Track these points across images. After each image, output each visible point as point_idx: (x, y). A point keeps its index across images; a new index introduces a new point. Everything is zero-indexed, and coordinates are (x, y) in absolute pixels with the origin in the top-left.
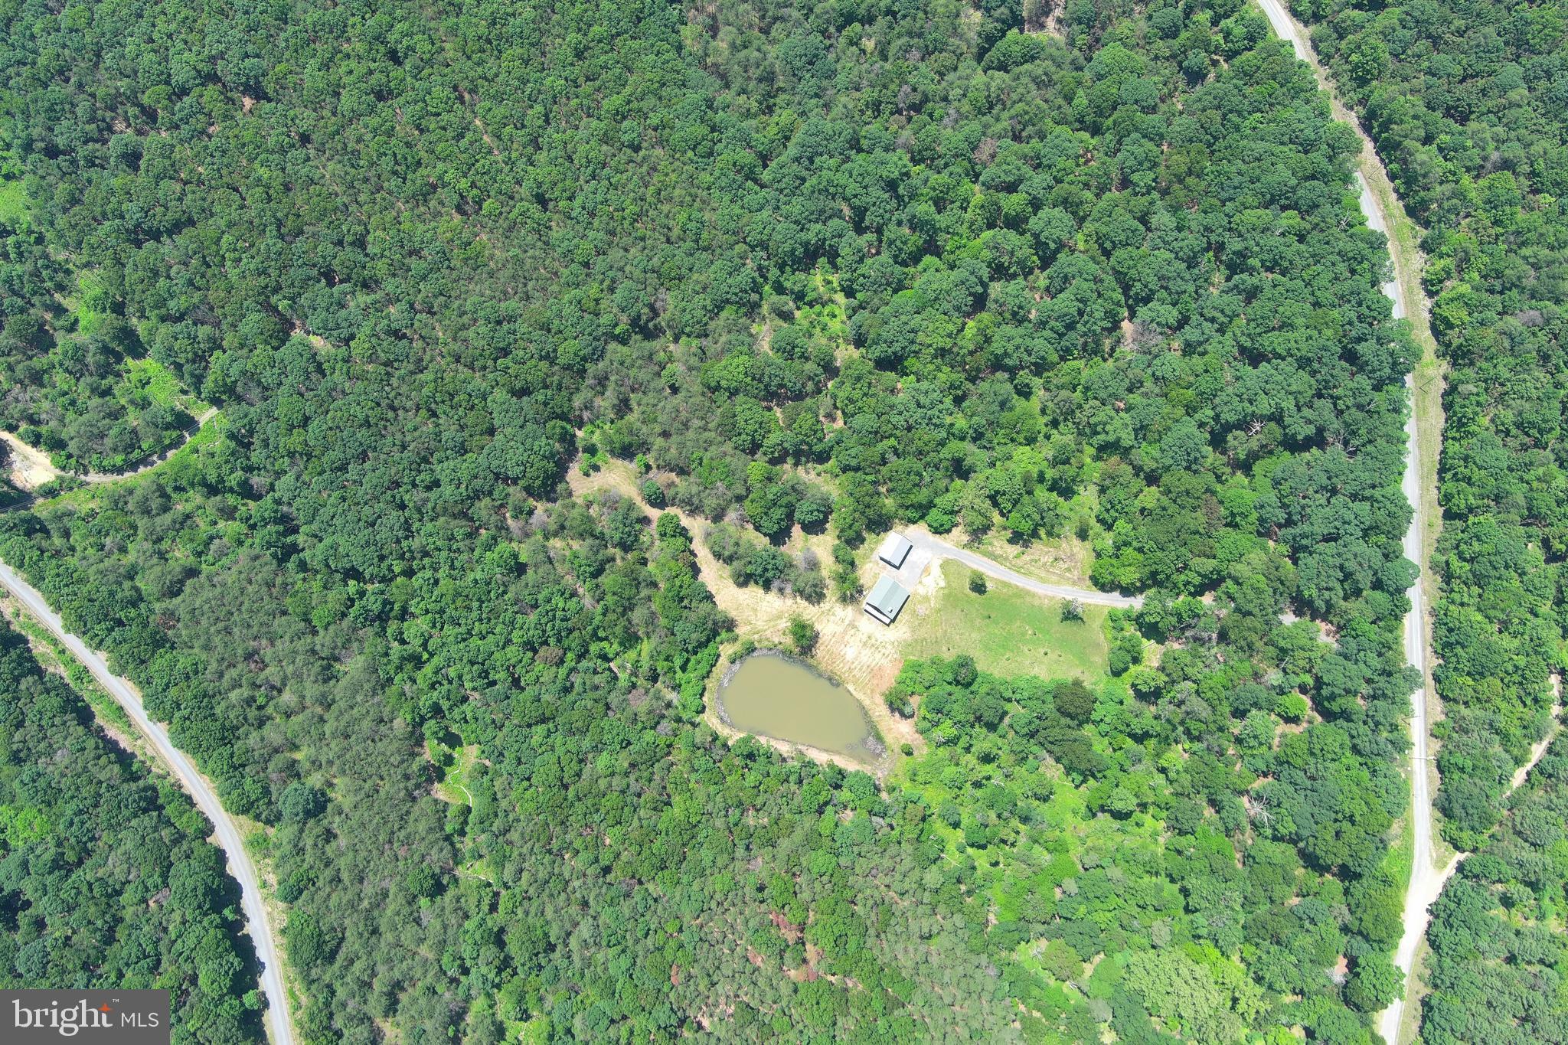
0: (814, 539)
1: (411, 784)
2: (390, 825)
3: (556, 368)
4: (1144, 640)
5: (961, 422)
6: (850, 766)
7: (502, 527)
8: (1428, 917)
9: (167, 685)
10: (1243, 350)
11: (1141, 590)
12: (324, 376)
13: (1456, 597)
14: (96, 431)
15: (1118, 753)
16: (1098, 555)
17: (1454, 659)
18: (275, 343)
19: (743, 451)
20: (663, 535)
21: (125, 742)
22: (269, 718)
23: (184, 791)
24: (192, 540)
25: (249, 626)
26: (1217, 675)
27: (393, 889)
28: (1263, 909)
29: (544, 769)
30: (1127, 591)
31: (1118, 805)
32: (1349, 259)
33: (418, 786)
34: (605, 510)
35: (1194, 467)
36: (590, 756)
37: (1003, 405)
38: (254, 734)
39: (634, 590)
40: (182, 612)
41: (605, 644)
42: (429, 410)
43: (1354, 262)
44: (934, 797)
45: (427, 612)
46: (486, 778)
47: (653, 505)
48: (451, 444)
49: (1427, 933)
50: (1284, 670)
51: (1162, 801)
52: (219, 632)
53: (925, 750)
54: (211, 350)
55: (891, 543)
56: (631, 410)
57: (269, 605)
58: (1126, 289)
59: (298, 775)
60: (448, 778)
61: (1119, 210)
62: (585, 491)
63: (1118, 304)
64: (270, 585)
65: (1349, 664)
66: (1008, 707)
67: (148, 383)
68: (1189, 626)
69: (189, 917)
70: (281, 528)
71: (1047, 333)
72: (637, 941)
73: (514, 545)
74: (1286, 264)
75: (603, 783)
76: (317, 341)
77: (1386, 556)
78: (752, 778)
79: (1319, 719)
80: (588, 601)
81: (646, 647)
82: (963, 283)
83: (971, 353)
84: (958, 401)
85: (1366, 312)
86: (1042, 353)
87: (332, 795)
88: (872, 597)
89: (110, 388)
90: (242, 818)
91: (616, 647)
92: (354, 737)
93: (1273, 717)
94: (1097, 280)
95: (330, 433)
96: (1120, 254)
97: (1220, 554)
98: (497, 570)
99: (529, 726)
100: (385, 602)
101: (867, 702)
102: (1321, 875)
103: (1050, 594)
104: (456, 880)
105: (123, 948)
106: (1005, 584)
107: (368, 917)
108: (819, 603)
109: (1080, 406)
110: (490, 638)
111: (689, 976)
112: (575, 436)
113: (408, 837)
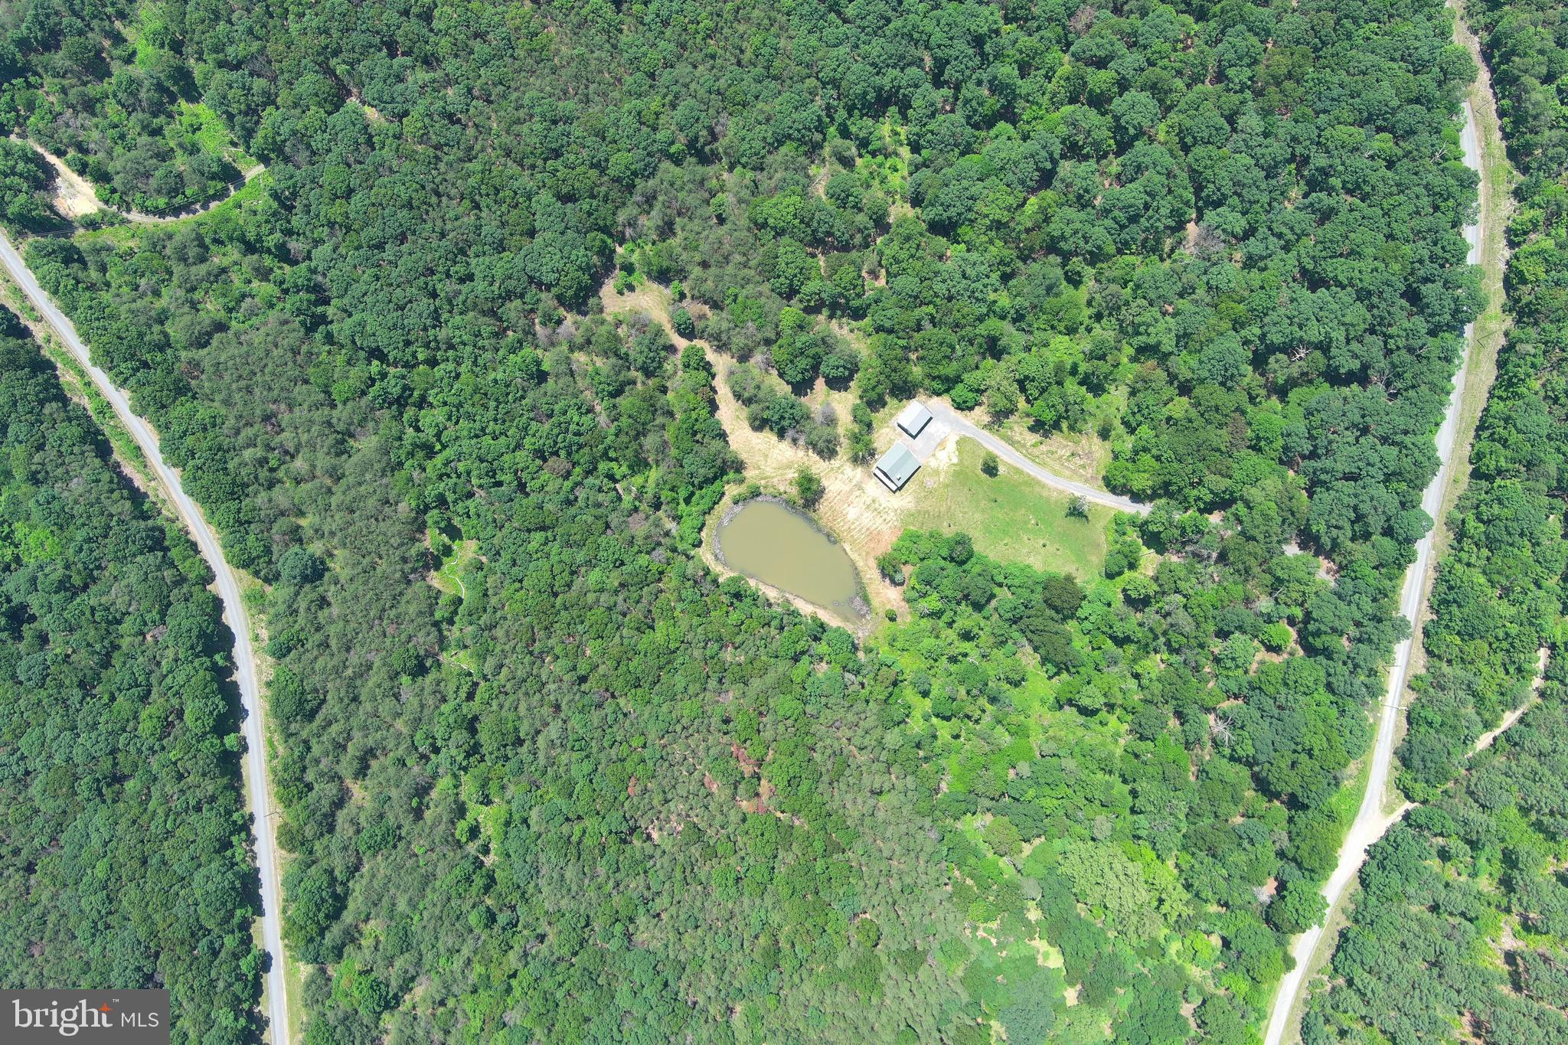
0: (836, 395)
1: (407, 567)
2: (382, 602)
3: (606, 178)
4: (1144, 548)
5: (1004, 300)
6: (832, 621)
7: (529, 332)
8: (1364, 857)
9: (185, 433)
10: (1304, 272)
11: (1151, 498)
12: (373, 149)
13: (1464, 556)
14: (142, 170)
15: (1096, 652)
16: (1116, 457)
17: (1447, 617)
18: (329, 108)
19: (780, 294)
20: (687, 366)
21: (139, 482)
22: (280, 481)
23: (191, 537)
24: (224, 295)
25: (270, 389)
26: (1208, 594)
27: (377, 664)
28: (1207, 821)
29: (537, 574)
30: (1137, 497)
31: (1085, 702)
32: (1435, 194)
33: (414, 570)
34: (633, 332)
35: (1229, 384)
36: (583, 569)
37: (1049, 289)
38: (263, 494)
39: (650, 416)
40: (206, 364)
41: (614, 464)
42: (473, 201)
43: (1439, 198)
44: (909, 664)
45: (445, 404)
46: (480, 574)
47: (682, 334)
48: (489, 239)
49: (1360, 871)
50: (1276, 599)
51: (1129, 704)
52: (240, 390)
53: (909, 619)
54: (265, 105)
55: (911, 412)
56: (674, 234)
57: (292, 371)
58: (1198, 189)
59: (300, 541)
60: (445, 568)
61: (1209, 104)
62: (617, 310)
63: (1187, 203)
64: (295, 352)
65: (1342, 605)
66: (997, 590)
67: (199, 129)
68: (1190, 541)
69: (181, 656)
70: (313, 297)
71: (1108, 222)
72: (602, 749)
73: (539, 352)
74: (1368, 189)
75: (591, 598)
76: (371, 113)
77: (1403, 504)
78: (735, 617)
79: (1301, 652)
80: (603, 419)
81: (654, 474)
82: (1033, 156)
83: (1028, 231)
84: (1006, 278)
85: (1440, 252)
86: (1099, 242)
87: (331, 565)
88: (883, 462)
89: (161, 128)
90: (243, 572)
91: (624, 469)
92: (358, 513)
93: (1256, 643)
94: (1169, 175)
95: (373, 209)
96: (1199, 151)
97: (1237, 475)
98: (518, 374)
99: (529, 531)
100: (405, 388)
101: (860, 564)
102: (1270, 801)
103: (1060, 487)
104: (439, 665)
105: (118, 674)
106: (1018, 471)
107: (351, 684)
108: (830, 459)
109: (1127, 303)
110: (502, 440)
111: (645, 790)
112: (614, 251)
113: (398, 616)
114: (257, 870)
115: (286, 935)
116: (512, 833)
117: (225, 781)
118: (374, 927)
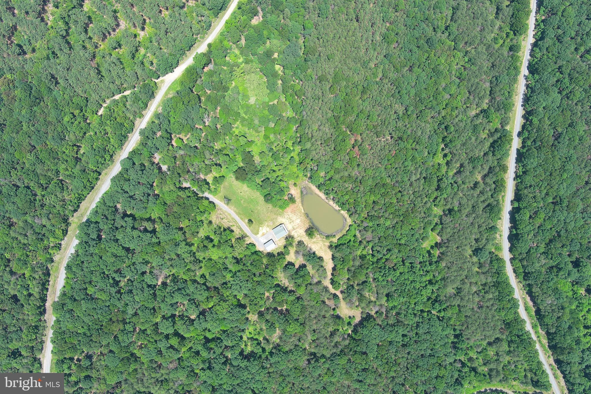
0: (293, 261)
1: (447, 244)
2: (458, 235)
4: (210, 182)
5: (228, 276)
6: (314, 188)
7: (388, 311)
9: (510, 309)
11: (203, 197)
13: (114, 149)
15: (236, 154)
16: (210, 213)
19: (302, 299)
20: (339, 284)
21: (528, 299)
22: (482, 285)
23: (515, 275)
24: (486, 355)
25: (478, 316)
26: (196, 162)
27: (464, 216)
28: (220, 93)
29: (406, 229)
30: (207, 199)
31: (244, 140)
32: (81, 266)
33: (445, 243)
34: (353, 301)
35: (168, 225)
36: (391, 226)
37: (213, 274)
38: (488, 281)
39: (356, 270)
40: (498, 332)
41: (371, 259)
44: (294, 168)
45: (422, 295)
46: (424, 235)
47: (338, 296)
48: (394, 346)
49: (178, 66)
51: (230, 135)
52: (488, 319)
53: (290, 182)
55: (270, 248)
56: (331, 332)
57: (470, 320)
58: (155, 293)
59: (479, 263)
60: (434, 242)
61: (142, 320)
62: (357, 311)
64: (467, 327)
66: (261, 183)
68: (196, 179)
69: (526, 235)
70: (457, 345)
71: (188, 291)
72: (400, 167)
73: (386, 304)
75: (391, 217)
77: (127, 170)
79: (173, 135)
80: (371, 275)
81: (359, 253)
82: (206, 321)
83: (215, 296)
84: (226, 283)
86: (192, 285)
87: (471, 253)
88: (285, 234)
90: (501, 257)
91: (368, 257)
92: (459, 266)
93: (186, 142)
95: (430, 369)
96: (151, 306)
97: (176, 195)
98: (396, 298)
99: (405, 244)
100: (434, 304)
101: (300, 204)
103: (230, 210)
104: (444, 211)
105: (548, 236)
106: (241, 219)
107: (474, 212)
108: (301, 240)
109: (190, 262)
110: (406, 278)
111: (390, 151)
112: (352, 331)
113: (454, 229)
114: (516, 163)
115: (512, 139)
116: (434, 150)
117: (520, 192)
118: (483, 135)
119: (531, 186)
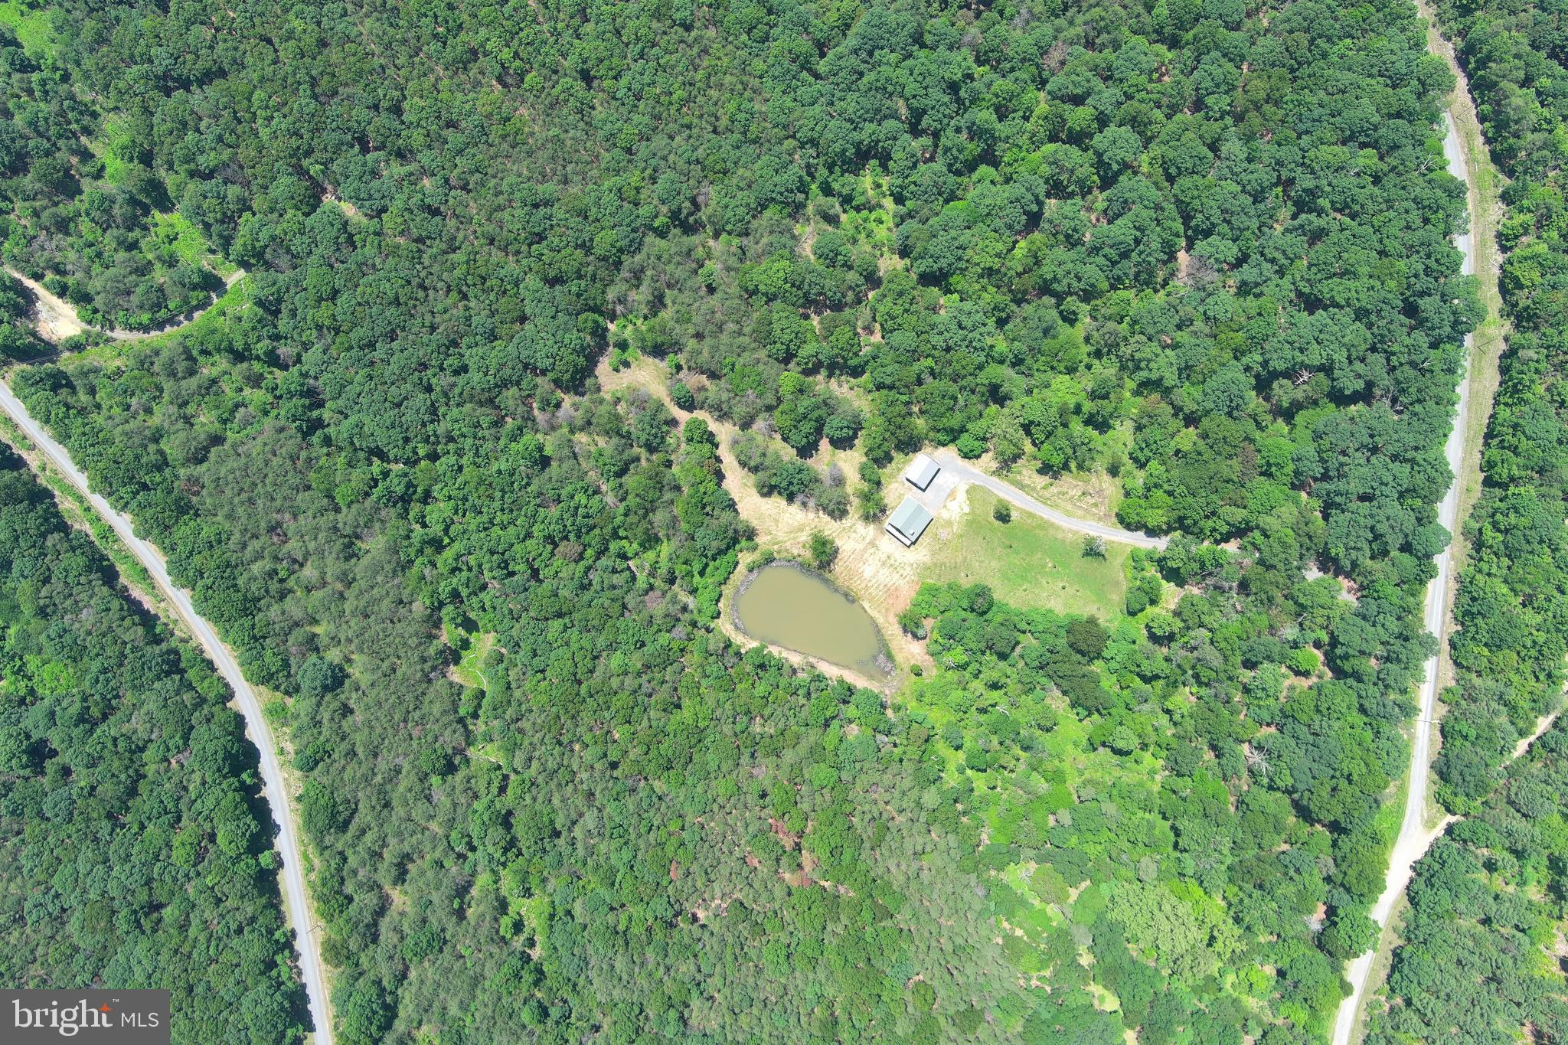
0: (841, 455)
1: (427, 666)
2: (405, 705)
3: (591, 258)
4: (1164, 582)
5: (1001, 346)
6: (860, 682)
7: (529, 418)
8: (1410, 873)
9: (191, 552)
10: (1300, 294)
11: (1166, 533)
12: (355, 248)
13: (1484, 566)
14: (121, 286)
15: (1125, 692)
16: (1127, 494)
17: (1473, 629)
18: (305, 209)
19: (777, 359)
20: (690, 440)
21: (148, 603)
22: (291, 591)
23: (207, 656)
24: (217, 407)
25: (272, 499)
26: (1234, 625)
27: (406, 767)
28: (1251, 853)
29: (559, 662)
30: (1152, 532)
31: (1120, 744)
32: (1424, 208)
33: (434, 668)
34: (633, 409)
35: (1235, 413)
36: (604, 654)
37: (1046, 332)
38: (276, 607)
39: (658, 493)
40: (206, 480)
41: (624, 542)
42: (460, 292)
43: (1428, 211)
44: (938, 718)
45: (450, 498)
46: (501, 667)
47: (682, 407)
48: (480, 330)
49: (1408, 888)
50: (1301, 624)
51: (1163, 741)
52: (243, 503)
53: (935, 672)
54: (241, 211)
55: (919, 464)
56: (665, 306)
57: (293, 480)
58: (1186, 218)
59: (317, 649)
60: (464, 662)
61: (1190, 135)
62: (614, 387)
63: (1177, 235)
64: (294, 459)
65: (1367, 626)
67: (176, 239)
68: (1210, 574)
69: (209, 780)
70: (307, 402)
71: (1100, 260)
72: (640, 836)
73: (539, 436)
74: (1357, 208)
75: (615, 682)
76: (348, 209)
77: (1419, 520)
78: (761, 689)
79: (1330, 674)
80: (610, 499)
81: (665, 549)
82: (1017, 200)
83: (1019, 275)
84: (1001, 323)
85: (1434, 265)
86: (1093, 281)
87: (350, 670)
88: (894, 518)
89: (137, 241)
90: (262, 688)
91: (635, 546)
92: (373, 617)
93: (1284, 669)
94: (1158, 207)
95: (359, 309)
96: (1184, 182)
97: (1251, 504)
98: (521, 462)
99: (547, 619)
100: (409, 485)
101: (880, 620)
102: (1312, 825)
103: (1074, 528)
104: (467, 761)
105: (145, 803)
106: (1031, 515)
107: (381, 791)
108: (841, 519)
109: (1126, 339)
110: (511, 529)
111: (688, 874)
112: (606, 329)
113: (423, 717)
114: (304, 986)
116: (559, 926)
117: (264, 900)
118: (427, 1033)
119: (240, 931)
